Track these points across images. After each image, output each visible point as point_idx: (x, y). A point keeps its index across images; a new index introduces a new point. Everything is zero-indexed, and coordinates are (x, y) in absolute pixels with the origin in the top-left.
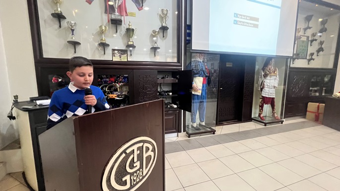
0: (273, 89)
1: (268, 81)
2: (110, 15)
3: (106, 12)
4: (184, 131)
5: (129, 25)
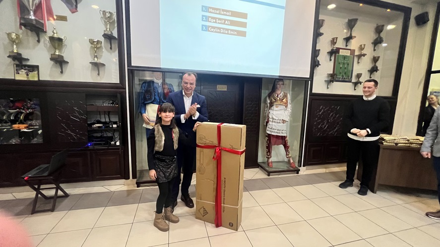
0: (282, 124)
1: (274, 112)
4: (133, 178)
5: (53, 32)
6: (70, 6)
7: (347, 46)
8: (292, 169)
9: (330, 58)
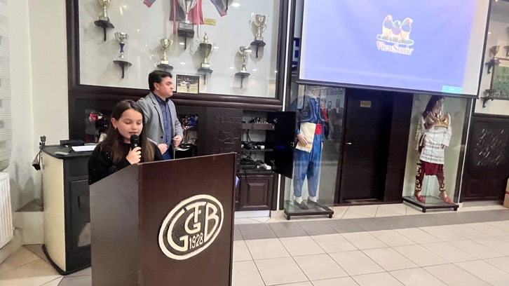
0: (440, 150)
1: (432, 135)
2: (177, 23)
3: (171, 19)
4: (280, 209)
5: (204, 38)
6: (219, 8)
7: (507, 56)
8: (446, 205)
9: (489, 70)
